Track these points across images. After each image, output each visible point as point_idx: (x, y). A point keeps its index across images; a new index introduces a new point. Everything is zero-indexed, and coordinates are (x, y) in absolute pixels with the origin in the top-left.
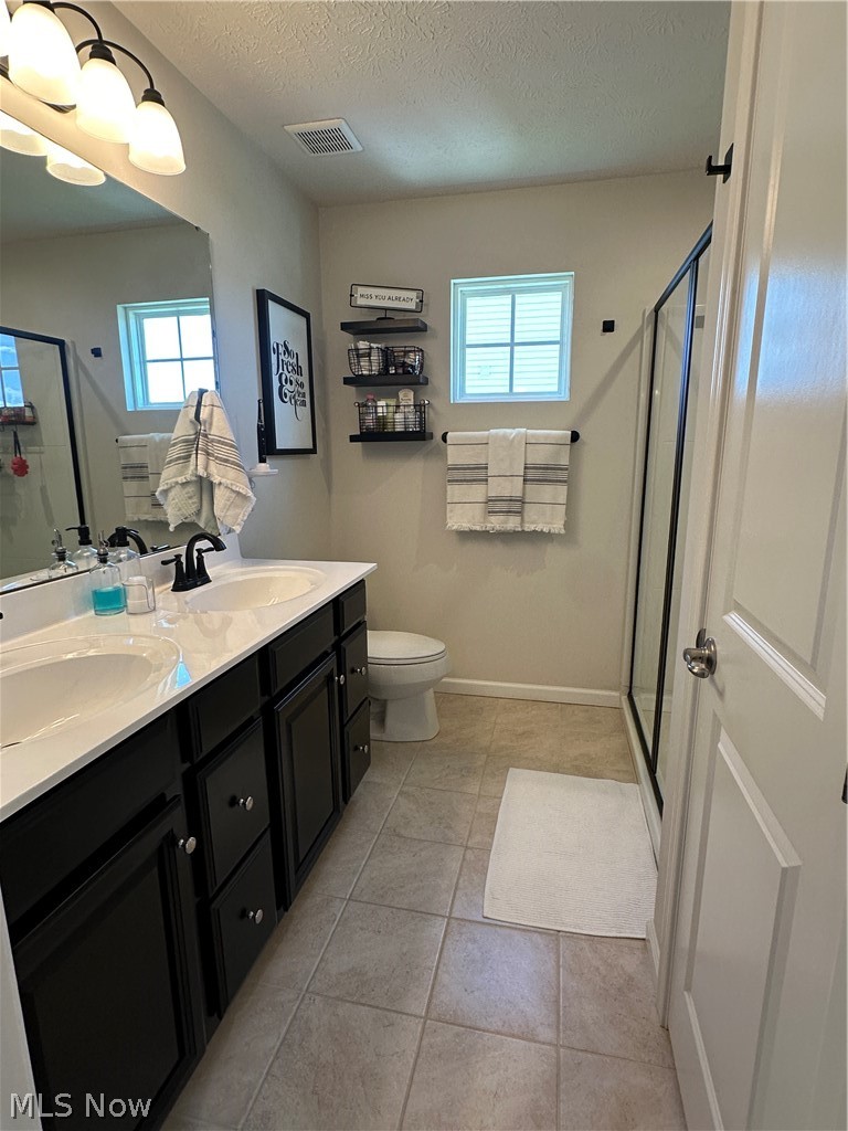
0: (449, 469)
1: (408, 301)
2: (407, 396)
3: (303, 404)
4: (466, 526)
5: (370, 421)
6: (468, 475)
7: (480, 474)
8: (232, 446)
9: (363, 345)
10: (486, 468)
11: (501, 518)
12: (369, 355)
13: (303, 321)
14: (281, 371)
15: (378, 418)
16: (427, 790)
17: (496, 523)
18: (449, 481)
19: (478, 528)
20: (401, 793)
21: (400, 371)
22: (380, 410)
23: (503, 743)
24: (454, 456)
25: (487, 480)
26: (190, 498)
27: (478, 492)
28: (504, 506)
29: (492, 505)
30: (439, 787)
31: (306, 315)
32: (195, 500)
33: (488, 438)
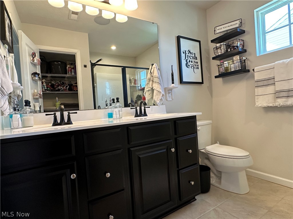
0: (256, 82)
1: (236, 25)
2: (237, 58)
3: (198, 68)
4: (265, 105)
5: (222, 70)
6: (265, 83)
7: (271, 82)
8: (157, 78)
9: (218, 45)
10: (274, 78)
11: (284, 99)
12: (220, 48)
13: (198, 43)
14: (187, 58)
15: (225, 68)
16: (226, 213)
17: (281, 102)
18: (256, 87)
19: (271, 105)
20: (214, 210)
21: (232, 49)
22: (225, 65)
23: (282, 209)
24: (258, 76)
25: (275, 84)
26: (150, 94)
27: (270, 89)
28: (285, 94)
29: (278, 94)
30: (233, 214)
31: (199, 42)
32: (151, 95)
33: (274, 65)
